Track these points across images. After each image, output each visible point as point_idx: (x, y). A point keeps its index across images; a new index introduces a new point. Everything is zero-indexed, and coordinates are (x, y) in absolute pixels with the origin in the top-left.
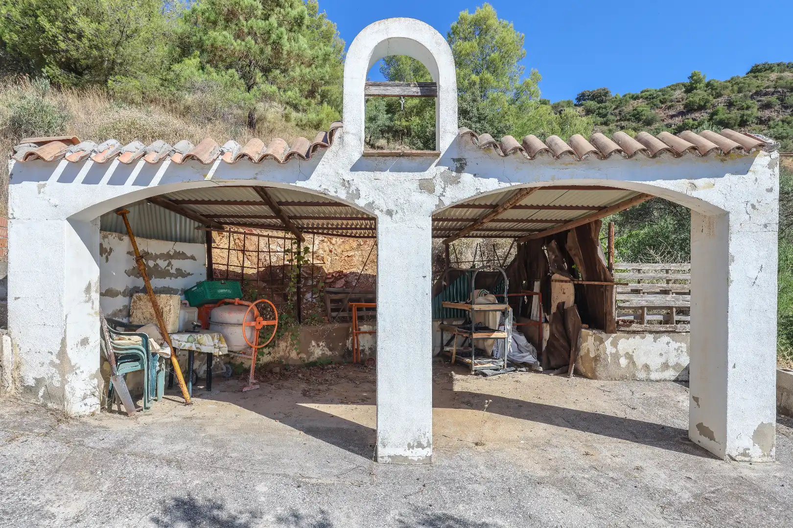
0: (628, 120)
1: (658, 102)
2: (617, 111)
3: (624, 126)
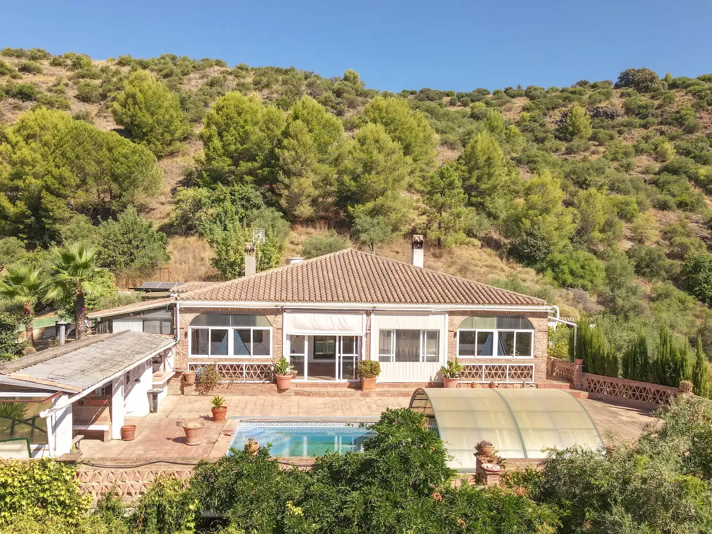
0: (670, 124)
1: (705, 104)
2: (659, 111)
3: (664, 131)
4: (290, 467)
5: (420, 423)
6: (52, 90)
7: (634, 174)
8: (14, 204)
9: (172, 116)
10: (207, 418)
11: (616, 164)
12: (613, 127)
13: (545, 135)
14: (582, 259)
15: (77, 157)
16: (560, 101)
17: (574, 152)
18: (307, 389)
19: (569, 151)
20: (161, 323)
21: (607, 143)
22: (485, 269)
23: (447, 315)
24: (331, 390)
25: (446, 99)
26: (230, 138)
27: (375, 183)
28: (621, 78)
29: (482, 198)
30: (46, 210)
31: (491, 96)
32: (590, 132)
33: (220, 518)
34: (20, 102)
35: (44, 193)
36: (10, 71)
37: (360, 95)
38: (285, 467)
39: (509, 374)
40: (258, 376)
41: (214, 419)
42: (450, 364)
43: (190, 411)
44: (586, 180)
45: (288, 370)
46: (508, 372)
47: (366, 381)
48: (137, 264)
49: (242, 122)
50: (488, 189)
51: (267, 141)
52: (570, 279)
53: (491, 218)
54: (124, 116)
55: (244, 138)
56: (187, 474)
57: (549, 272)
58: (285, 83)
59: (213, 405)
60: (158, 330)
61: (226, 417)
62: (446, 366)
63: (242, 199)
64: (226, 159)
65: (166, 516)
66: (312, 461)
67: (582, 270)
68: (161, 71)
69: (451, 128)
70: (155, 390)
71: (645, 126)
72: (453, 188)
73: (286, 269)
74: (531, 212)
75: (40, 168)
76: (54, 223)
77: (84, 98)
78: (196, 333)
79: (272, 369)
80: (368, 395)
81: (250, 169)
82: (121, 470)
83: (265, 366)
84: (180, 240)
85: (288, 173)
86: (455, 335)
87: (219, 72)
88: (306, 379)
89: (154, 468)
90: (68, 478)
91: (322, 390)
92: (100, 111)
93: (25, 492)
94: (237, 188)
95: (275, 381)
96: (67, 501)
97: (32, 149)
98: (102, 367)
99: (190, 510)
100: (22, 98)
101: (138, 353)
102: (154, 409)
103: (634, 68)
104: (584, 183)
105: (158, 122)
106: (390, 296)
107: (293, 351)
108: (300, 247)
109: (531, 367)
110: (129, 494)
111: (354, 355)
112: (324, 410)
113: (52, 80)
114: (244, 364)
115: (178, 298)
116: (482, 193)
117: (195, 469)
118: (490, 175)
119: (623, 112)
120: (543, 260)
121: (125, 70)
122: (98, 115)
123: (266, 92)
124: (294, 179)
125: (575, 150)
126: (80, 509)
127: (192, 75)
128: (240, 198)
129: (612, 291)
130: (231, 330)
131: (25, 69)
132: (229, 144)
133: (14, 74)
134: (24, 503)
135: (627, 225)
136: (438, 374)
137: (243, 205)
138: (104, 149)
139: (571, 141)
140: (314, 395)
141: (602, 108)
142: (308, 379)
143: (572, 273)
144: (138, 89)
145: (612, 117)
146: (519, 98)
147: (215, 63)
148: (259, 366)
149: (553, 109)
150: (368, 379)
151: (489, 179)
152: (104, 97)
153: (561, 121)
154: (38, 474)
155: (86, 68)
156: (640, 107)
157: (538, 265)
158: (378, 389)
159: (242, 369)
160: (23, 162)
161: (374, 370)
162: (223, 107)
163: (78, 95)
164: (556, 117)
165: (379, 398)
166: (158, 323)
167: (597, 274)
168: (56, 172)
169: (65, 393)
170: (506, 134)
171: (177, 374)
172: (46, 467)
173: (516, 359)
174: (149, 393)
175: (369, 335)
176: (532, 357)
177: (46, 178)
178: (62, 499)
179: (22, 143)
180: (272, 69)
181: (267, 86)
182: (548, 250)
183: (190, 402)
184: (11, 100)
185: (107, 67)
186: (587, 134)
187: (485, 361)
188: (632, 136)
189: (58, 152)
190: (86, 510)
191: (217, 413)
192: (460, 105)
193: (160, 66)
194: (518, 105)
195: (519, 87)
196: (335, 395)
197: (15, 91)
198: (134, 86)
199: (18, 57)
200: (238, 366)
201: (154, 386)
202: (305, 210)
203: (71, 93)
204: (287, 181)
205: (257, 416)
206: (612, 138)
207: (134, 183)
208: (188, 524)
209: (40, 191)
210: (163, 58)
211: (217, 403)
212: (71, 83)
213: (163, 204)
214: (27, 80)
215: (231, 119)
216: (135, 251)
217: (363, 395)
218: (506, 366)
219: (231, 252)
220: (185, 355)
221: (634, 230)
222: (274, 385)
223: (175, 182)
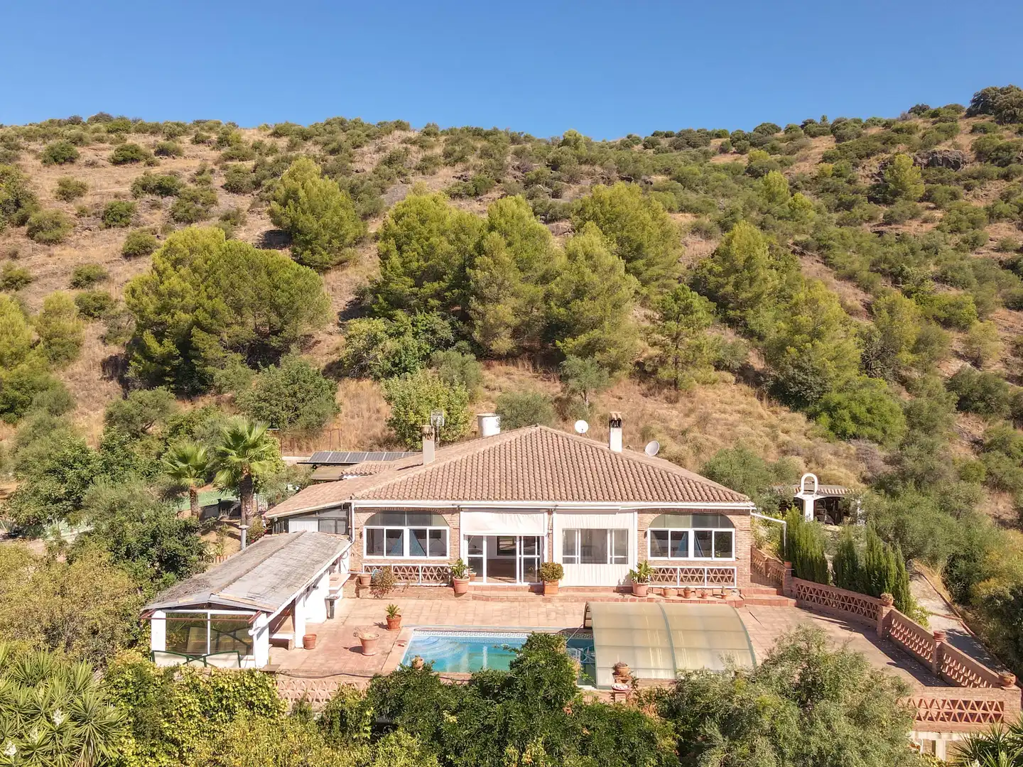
4: (450, 681)
5: (556, 647)
6: (195, 180)
7: (985, 253)
8: (160, 342)
9: (341, 219)
10: (381, 626)
11: (957, 238)
12: (958, 180)
13: (853, 197)
14: (868, 400)
15: (232, 285)
16: (878, 144)
17: (896, 222)
18: (486, 593)
19: (889, 220)
20: (336, 523)
21: (947, 205)
22: (737, 416)
23: (636, 513)
24: (511, 594)
25: (716, 143)
26: (412, 254)
27: (588, 311)
28: (976, 102)
29: (742, 312)
30: (197, 349)
31: (780, 135)
32: (922, 188)
33: (391, 724)
34: (159, 199)
35: (194, 330)
36: (146, 156)
37: (586, 162)
38: (445, 681)
39: (708, 578)
40: (435, 578)
41: (388, 627)
42: (640, 566)
43: (365, 618)
44: (903, 270)
45: (466, 572)
46: (706, 575)
47: (548, 586)
48: (302, 422)
49: (425, 233)
50: (749, 299)
51: (457, 256)
52: (852, 428)
53: (755, 339)
54: (283, 217)
55: (428, 254)
56: (363, 685)
57: (825, 419)
58: (485, 154)
59: (388, 614)
60: (333, 529)
61: (401, 625)
62: (636, 570)
63: (426, 331)
64: (406, 279)
65: (348, 720)
66: (469, 677)
67: (869, 415)
68: (326, 144)
69: (710, 204)
70: (332, 595)
71: (1006, 177)
72: (692, 313)
73: (465, 457)
74: (797, 337)
75: (190, 300)
76: (206, 366)
77: (233, 188)
78: (371, 533)
79: (449, 571)
80: (549, 601)
81: (436, 290)
82: (311, 680)
83: (442, 568)
84: (351, 385)
85: (482, 299)
86: (646, 534)
87: (400, 140)
88: (485, 581)
89: (337, 679)
90: (270, 685)
91: (502, 594)
92: (253, 205)
93: (238, 696)
94: (420, 317)
95: (452, 584)
96: (270, 705)
97: (181, 276)
98: (288, 582)
99: (366, 716)
100: (161, 193)
101: (318, 562)
102: (331, 616)
103: (994, 86)
104: (900, 274)
105: (325, 226)
106: (575, 491)
107: (470, 552)
108: (497, 393)
109: (733, 570)
110: (317, 700)
111: (536, 556)
112: (499, 618)
113: (195, 164)
114: (420, 565)
115: (353, 497)
116: (741, 306)
117: (371, 681)
118: (752, 280)
119: (973, 156)
120: (816, 401)
121: (283, 142)
122: (250, 211)
123: (459, 167)
124: (490, 306)
125: (897, 218)
126: (279, 712)
127: (365, 149)
128: (423, 330)
129: (901, 449)
130: (406, 530)
131: (162, 151)
132: (411, 261)
133: (149, 160)
134: (237, 705)
135: (961, 336)
136: (627, 577)
137: (427, 339)
138: (263, 273)
139: (892, 204)
140: (492, 600)
141: (940, 152)
142: (488, 581)
143: (855, 418)
144: (300, 183)
145: (956, 165)
146: (822, 137)
147: (394, 126)
148: (435, 568)
149: (868, 156)
150: (550, 584)
151: (750, 285)
152: (257, 184)
153: (880, 174)
154: (247, 681)
155: (235, 146)
156: (998, 149)
157: (811, 408)
158: (561, 594)
159: (418, 571)
160: (171, 294)
161: (556, 573)
162: (403, 214)
163: (225, 185)
164: (872, 168)
165: (562, 604)
166: (332, 523)
167: (892, 420)
168: (208, 304)
169: (264, 612)
170: (789, 205)
171: (353, 576)
172: (254, 676)
173: (716, 561)
174: (326, 600)
175: (551, 536)
176: (733, 559)
177: (197, 313)
178: (266, 703)
179: (170, 271)
180: (468, 130)
181: (462, 159)
182: (824, 388)
183: (365, 607)
184: (148, 197)
185: (261, 142)
186: (917, 193)
187: (680, 563)
188: (986, 193)
189: (211, 280)
190: (284, 713)
191: (391, 620)
192: (734, 152)
193: (326, 138)
194: (817, 150)
195: (824, 119)
196: (516, 599)
197: (153, 185)
198: (295, 180)
199: (153, 133)
200: (414, 568)
201: (331, 592)
202: (504, 343)
203: (219, 181)
204: (481, 308)
205: (431, 624)
206: (955, 196)
207: (297, 314)
208: (366, 728)
209: (190, 328)
210: (328, 123)
211: (392, 612)
212: (217, 168)
213: (331, 334)
214: (165, 166)
215: (413, 228)
216: (300, 405)
217: (545, 600)
218: (704, 570)
219: (411, 413)
220: (360, 556)
221: (969, 342)
222: (452, 589)
223: (344, 303)
